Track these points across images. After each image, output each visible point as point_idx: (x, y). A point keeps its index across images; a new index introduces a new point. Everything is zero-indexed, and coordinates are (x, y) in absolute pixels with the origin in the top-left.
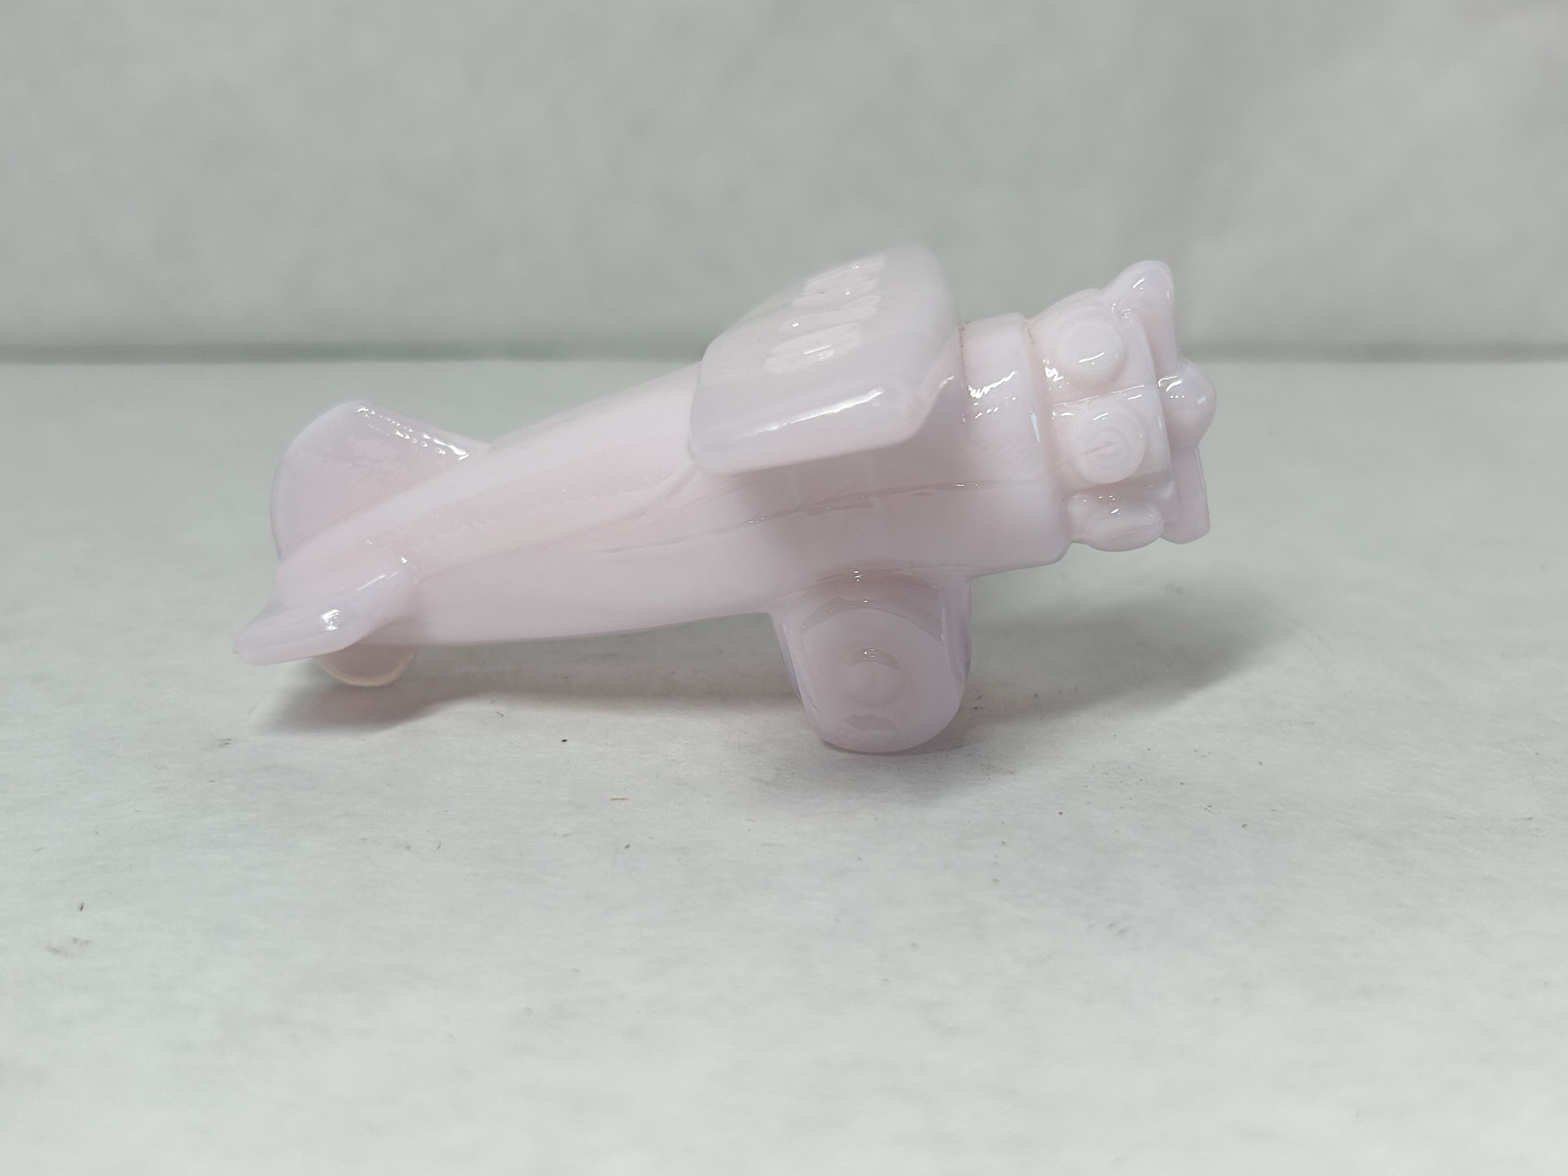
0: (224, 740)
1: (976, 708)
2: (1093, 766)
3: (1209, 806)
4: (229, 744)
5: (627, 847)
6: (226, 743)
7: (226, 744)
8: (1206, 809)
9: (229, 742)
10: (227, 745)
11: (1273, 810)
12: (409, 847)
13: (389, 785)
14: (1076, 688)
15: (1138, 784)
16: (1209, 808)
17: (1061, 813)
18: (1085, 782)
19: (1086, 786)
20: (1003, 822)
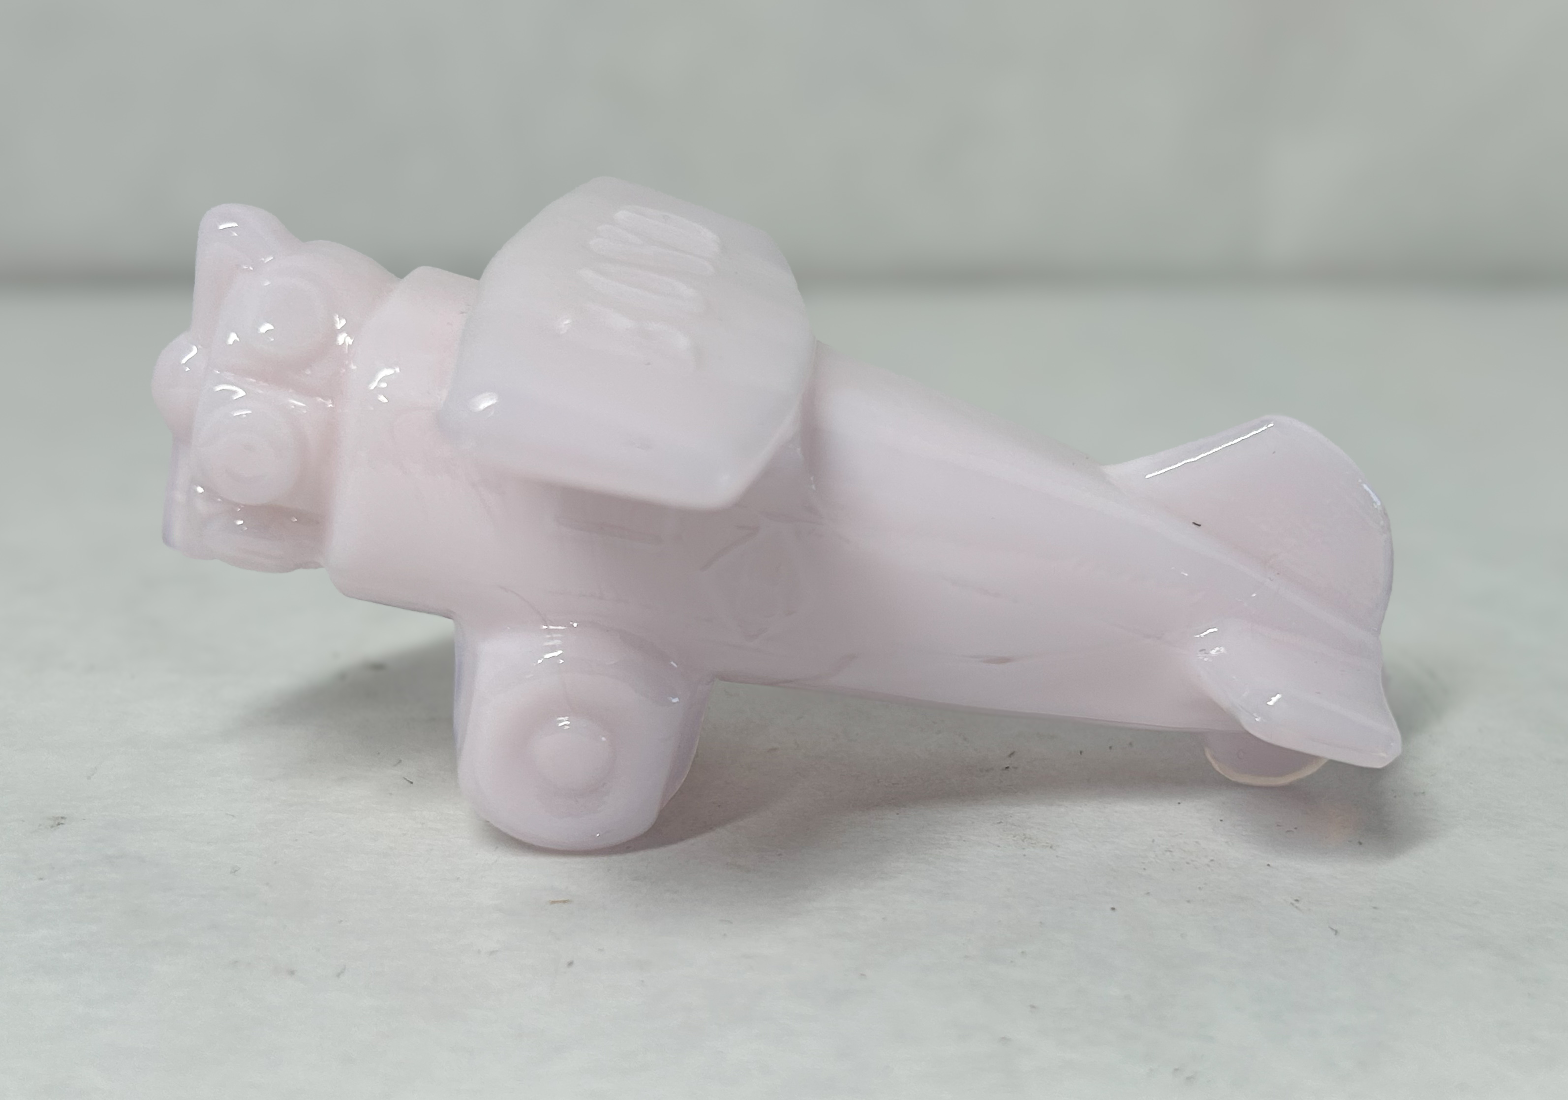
0: (57, 818)
1: (1007, 768)
2: (1153, 841)
3: (1297, 901)
4: (62, 824)
5: (570, 964)
6: (59, 822)
7: (59, 824)
8: (1292, 904)
9: (63, 821)
10: (61, 826)
11: (1375, 908)
12: (292, 973)
13: (267, 884)
14: (1131, 744)
15: (1208, 866)
16: (1297, 904)
17: (1113, 909)
18: (1143, 863)
19: (1145, 869)
20: (1041, 923)
